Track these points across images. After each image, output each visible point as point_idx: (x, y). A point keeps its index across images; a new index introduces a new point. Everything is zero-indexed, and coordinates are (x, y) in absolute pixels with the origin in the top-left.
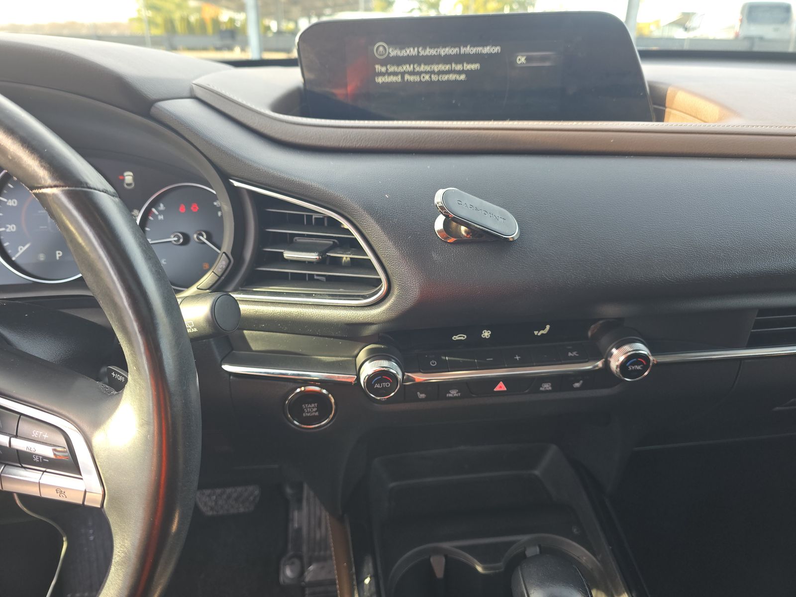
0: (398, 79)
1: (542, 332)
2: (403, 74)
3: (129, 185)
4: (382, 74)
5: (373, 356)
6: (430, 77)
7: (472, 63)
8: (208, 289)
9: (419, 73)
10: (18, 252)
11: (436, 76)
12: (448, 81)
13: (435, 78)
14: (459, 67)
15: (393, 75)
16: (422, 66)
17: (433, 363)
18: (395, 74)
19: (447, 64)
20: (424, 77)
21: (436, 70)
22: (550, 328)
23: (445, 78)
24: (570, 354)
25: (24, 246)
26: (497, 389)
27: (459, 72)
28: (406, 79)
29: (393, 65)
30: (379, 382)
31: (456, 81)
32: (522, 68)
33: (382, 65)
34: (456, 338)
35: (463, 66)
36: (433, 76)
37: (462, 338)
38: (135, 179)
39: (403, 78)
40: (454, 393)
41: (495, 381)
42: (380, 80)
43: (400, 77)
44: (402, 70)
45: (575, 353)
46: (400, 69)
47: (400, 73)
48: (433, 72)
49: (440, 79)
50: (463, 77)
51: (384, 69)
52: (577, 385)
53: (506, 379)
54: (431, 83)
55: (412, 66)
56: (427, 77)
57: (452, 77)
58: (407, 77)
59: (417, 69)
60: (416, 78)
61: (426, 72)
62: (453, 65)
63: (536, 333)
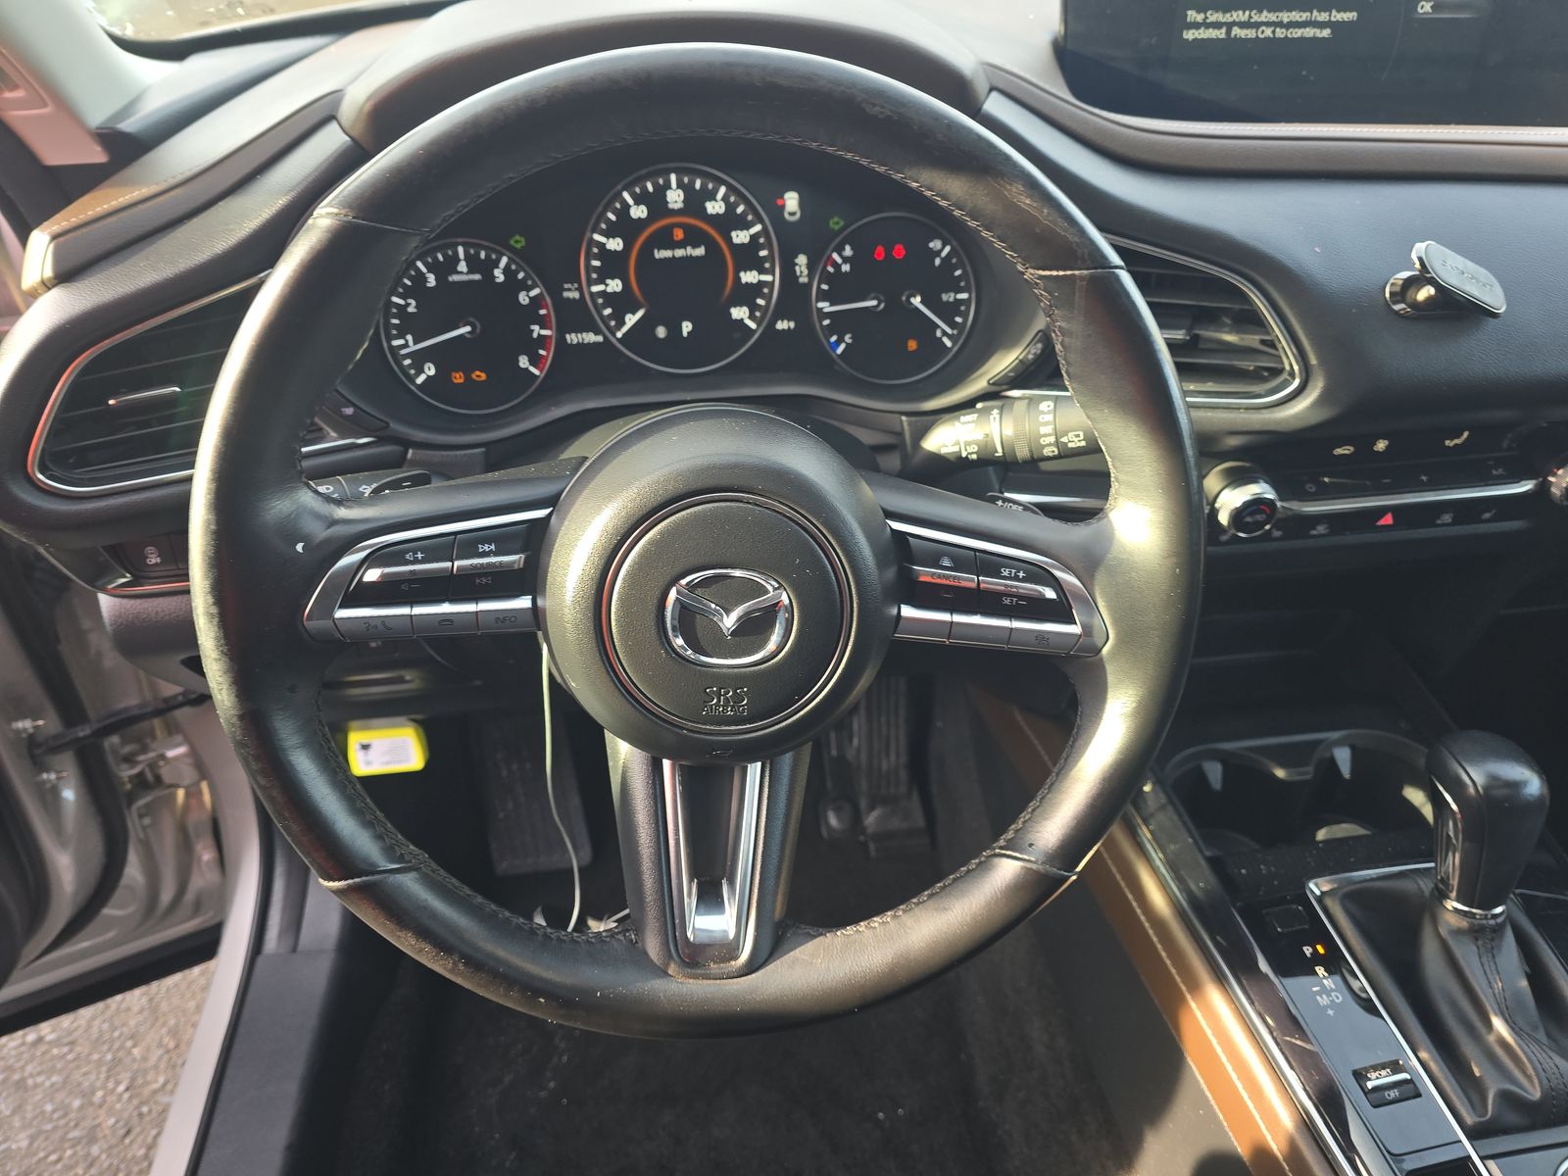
0: (1221, 34)
1: (1457, 441)
2: (1230, 26)
3: (792, 214)
4: (1196, 26)
5: (1236, 478)
6: (1274, 32)
7: (1345, 12)
8: (1007, 384)
9: (1257, 25)
10: (624, 323)
11: (1284, 30)
12: (1302, 39)
13: (1280, 33)
14: (1323, 17)
15: (1214, 28)
16: (1265, 13)
17: (1311, 488)
18: (1217, 25)
19: (1304, 11)
20: (1263, 32)
21: (1286, 20)
22: (1468, 436)
23: (1298, 33)
24: (1494, 472)
25: (634, 313)
26: (1381, 523)
27: (1321, 25)
28: (1233, 33)
29: (1217, 12)
30: (1252, 514)
31: (1314, 39)
32: (1426, 22)
33: (1198, 12)
34: (1339, 451)
35: (1330, 16)
36: (1278, 30)
37: (1347, 452)
38: (801, 204)
39: (1228, 32)
40: (1321, 529)
41: (1381, 512)
42: (1190, 35)
43: (1224, 30)
44: (1231, 20)
45: (1500, 471)
46: (1228, 18)
47: (1225, 24)
48: (1280, 24)
49: (1289, 36)
50: (1326, 33)
51: (1200, 18)
52: (1487, 515)
53: (1396, 510)
54: (1272, 41)
55: (1247, 13)
56: (1268, 32)
57: (1309, 32)
58: (1236, 31)
59: (1256, 18)
60: (1250, 33)
61: (1268, 24)
62: (1315, 13)
63: (1447, 443)
